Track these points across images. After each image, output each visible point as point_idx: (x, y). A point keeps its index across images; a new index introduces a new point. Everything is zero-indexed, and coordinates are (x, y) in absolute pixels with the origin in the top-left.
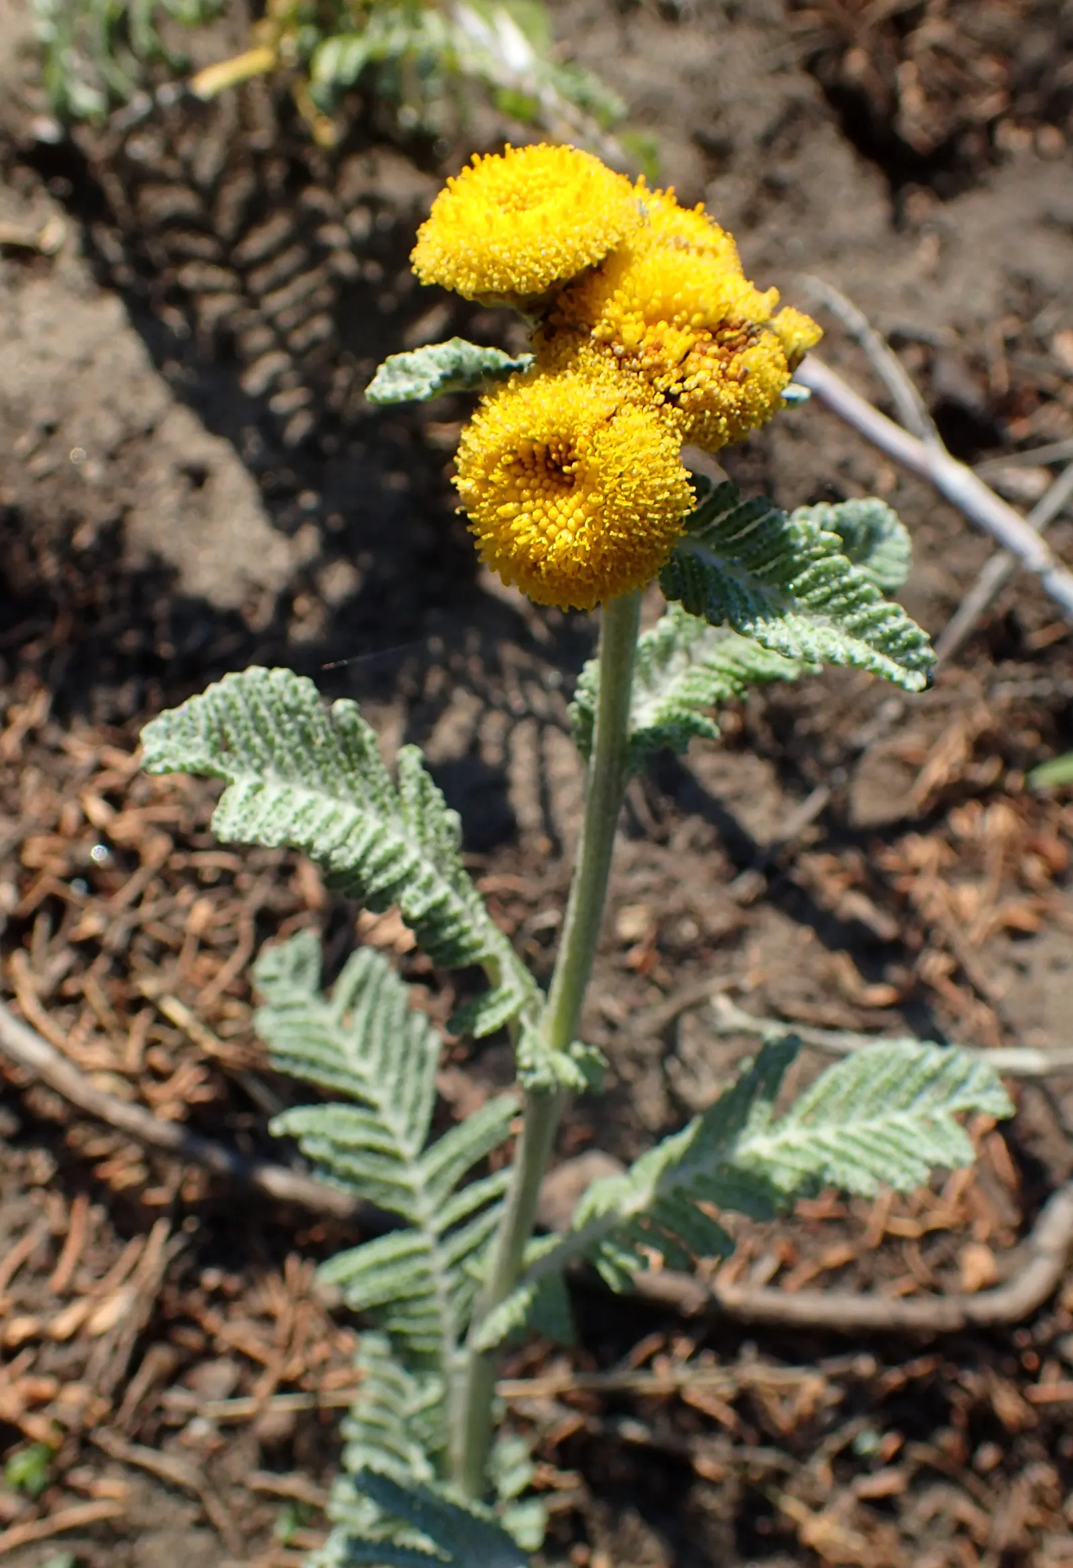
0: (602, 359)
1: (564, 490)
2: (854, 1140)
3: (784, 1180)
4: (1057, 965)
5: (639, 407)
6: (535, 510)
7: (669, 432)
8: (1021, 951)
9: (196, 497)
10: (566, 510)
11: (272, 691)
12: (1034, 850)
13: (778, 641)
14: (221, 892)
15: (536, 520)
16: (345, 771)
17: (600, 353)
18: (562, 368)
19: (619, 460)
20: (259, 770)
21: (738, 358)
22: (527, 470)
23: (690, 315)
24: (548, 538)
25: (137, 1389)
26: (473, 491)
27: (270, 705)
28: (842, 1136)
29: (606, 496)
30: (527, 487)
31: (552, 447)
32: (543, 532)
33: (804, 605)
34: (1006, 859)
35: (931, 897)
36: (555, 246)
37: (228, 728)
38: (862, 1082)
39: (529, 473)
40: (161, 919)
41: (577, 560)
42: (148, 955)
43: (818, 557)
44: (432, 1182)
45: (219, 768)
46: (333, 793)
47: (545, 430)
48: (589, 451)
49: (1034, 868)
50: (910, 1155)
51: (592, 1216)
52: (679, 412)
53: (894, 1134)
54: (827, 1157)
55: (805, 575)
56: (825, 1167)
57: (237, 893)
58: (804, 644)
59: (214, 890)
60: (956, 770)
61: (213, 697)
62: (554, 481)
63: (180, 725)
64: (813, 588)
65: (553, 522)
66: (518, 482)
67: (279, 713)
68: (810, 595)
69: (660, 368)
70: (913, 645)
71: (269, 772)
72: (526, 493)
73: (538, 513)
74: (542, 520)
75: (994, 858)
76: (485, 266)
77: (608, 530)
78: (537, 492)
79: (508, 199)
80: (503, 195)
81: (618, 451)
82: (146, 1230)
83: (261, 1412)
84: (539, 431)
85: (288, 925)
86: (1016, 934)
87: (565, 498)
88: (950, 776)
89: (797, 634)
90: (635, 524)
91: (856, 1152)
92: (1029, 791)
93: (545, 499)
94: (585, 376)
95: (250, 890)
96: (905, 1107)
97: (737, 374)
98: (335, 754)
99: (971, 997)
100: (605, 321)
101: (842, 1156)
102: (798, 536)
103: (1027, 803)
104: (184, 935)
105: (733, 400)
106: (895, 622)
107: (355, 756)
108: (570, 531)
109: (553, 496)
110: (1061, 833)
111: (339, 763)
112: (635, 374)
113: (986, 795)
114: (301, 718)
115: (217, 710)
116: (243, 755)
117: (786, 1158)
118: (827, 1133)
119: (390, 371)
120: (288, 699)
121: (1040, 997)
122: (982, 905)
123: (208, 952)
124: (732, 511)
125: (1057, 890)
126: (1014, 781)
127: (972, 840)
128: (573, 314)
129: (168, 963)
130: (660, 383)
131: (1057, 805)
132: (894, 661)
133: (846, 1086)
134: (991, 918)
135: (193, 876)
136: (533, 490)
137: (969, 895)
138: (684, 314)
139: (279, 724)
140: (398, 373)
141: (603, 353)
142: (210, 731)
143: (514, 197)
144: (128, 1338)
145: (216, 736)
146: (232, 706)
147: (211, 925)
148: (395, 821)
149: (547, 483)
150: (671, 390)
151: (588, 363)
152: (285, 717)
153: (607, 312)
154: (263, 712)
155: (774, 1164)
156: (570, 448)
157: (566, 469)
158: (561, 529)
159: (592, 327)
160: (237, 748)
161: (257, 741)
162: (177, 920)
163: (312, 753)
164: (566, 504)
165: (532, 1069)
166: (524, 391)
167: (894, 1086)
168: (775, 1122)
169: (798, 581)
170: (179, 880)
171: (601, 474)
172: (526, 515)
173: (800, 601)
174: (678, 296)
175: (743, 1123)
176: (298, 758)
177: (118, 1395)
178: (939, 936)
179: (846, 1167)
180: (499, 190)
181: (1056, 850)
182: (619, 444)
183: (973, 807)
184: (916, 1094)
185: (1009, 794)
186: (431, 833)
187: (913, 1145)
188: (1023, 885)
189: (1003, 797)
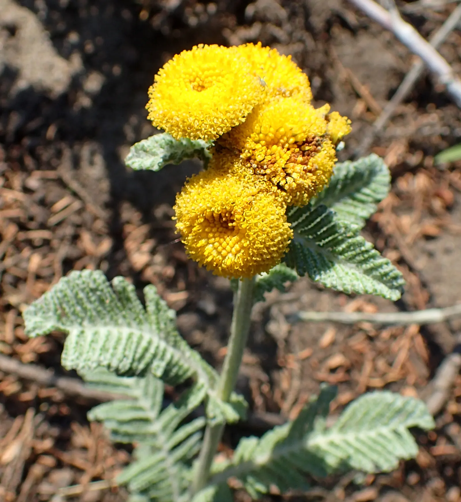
0: (246, 169)
1: (229, 233)
2: (363, 443)
3: (332, 461)
4: (447, 251)
5: (265, 193)
6: (215, 243)
7: (280, 204)
8: (431, 246)
9: (13, 41)
10: (231, 243)
11: (84, 283)
12: (438, 195)
13: (332, 284)
14: (45, 249)
15: (216, 247)
16: (121, 311)
17: (244, 165)
18: (226, 172)
19: (256, 225)
20: (81, 324)
21: (312, 160)
22: (210, 223)
23: (288, 139)
24: (222, 256)
25: (27, 486)
26: (184, 231)
27: (83, 290)
28: (358, 439)
29: (250, 241)
30: (211, 232)
31: (223, 215)
32: (219, 253)
33: (343, 259)
34: (424, 201)
35: (388, 223)
36: (221, 118)
37: (65, 306)
38: (366, 414)
39: (212, 225)
40: (16, 265)
41: (237, 268)
42: (11, 284)
43: (350, 237)
44: (164, 428)
45: (62, 327)
46: (116, 324)
47: (219, 209)
48: (242, 220)
49: (437, 204)
50: (390, 453)
51: (242, 459)
52: (284, 194)
53: (381, 440)
54: (351, 451)
55: (344, 246)
56: (349, 457)
57: (52, 250)
58: (344, 284)
59: (40, 249)
60: (401, 158)
61: (56, 292)
62: (224, 227)
63: (41, 308)
64: (347, 252)
65: (224, 249)
66: (207, 230)
67: (88, 293)
68: (346, 254)
69: (275, 174)
70: (396, 278)
71: (86, 323)
72: (211, 235)
73: (216, 244)
74: (219, 248)
75: (418, 201)
76: (186, 128)
77: (253, 256)
78: (216, 235)
79: (194, 81)
80: (192, 78)
81: (256, 221)
82: (23, 413)
83: (85, 492)
84: (217, 209)
85: (79, 264)
86: (428, 238)
87: (230, 237)
88: (398, 161)
89: (341, 278)
90: (264, 253)
91: (364, 449)
92: (435, 166)
93: (220, 238)
94: (238, 177)
95: (59, 248)
96: (386, 424)
97: (312, 169)
98: (116, 304)
99: (408, 271)
100: (247, 151)
101: (358, 451)
102: (340, 228)
103: (434, 172)
104: (27, 272)
105: (310, 184)
106: (387, 268)
107: (125, 302)
108: (233, 254)
109: (224, 235)
110: (451, 186)
111: (118, 308)
112: (262, 177)
113: (414, 170)
114: (98, 293)
115: (58, 298)
116: (72, 318)
117: (332, 450)
118: (350, 436)
119: (137, 151)
120: (92, 286)
121: (439, 268)
122: (412, 224)
123: (41, 280)
124: (308, 214)
125: (448, 215)
126: (429, 162)
127: (408, 192)
128: (230, 144)
129: (21, 286)
130: (275, 180)
131: (449, 172)
132: (386, 285)
133: (359, 415)
134: (416, 230)
135: (30, 243)
136: (214, 233)
137: (406, 220)
138: (285, 138)
139: (88, 298)
140: (141, 152)
141: (246, 166)
142: (56, 310)
143: (197, 79)
144: (20, 465)
145: (59, 312)
146: (65, 296)
147: (41, 267)
148: (146, 327)
149: (221, 229)
150: (280, 184)
151: (239, 172)
152: (91, 294)
153: (247, 145)
154: (81, 295)
155: (326, 452)
156: (231, 215)
157: (230, 224)
158: (228, 253)
159: (241, 152)
160: (69, 315)
161: (78, 308)
162: (24, 265)
163: (105, 308)
164: (231, 240)
165: (214, 418)
166: (207, 186)
167: (381, 415)
168: (326, 430)
169: (340, 248)
170: (22, 244)
171: (248, 231)
172: (211, 245)
173: (341, 257)
174: (282, 130)
175: (311, 429)
176: (99, 312)
177: (18, 490)
178: (392, 243)
179: (360, 457)
180: (190, 75)
181: (448, 194)
182: (256, 216)
183: (408, 176)
184: (391, 418)
185: (426, 168)
186: (162, 326)
187: (390, 447)
188: (431, 212)
189: (423, 170)
